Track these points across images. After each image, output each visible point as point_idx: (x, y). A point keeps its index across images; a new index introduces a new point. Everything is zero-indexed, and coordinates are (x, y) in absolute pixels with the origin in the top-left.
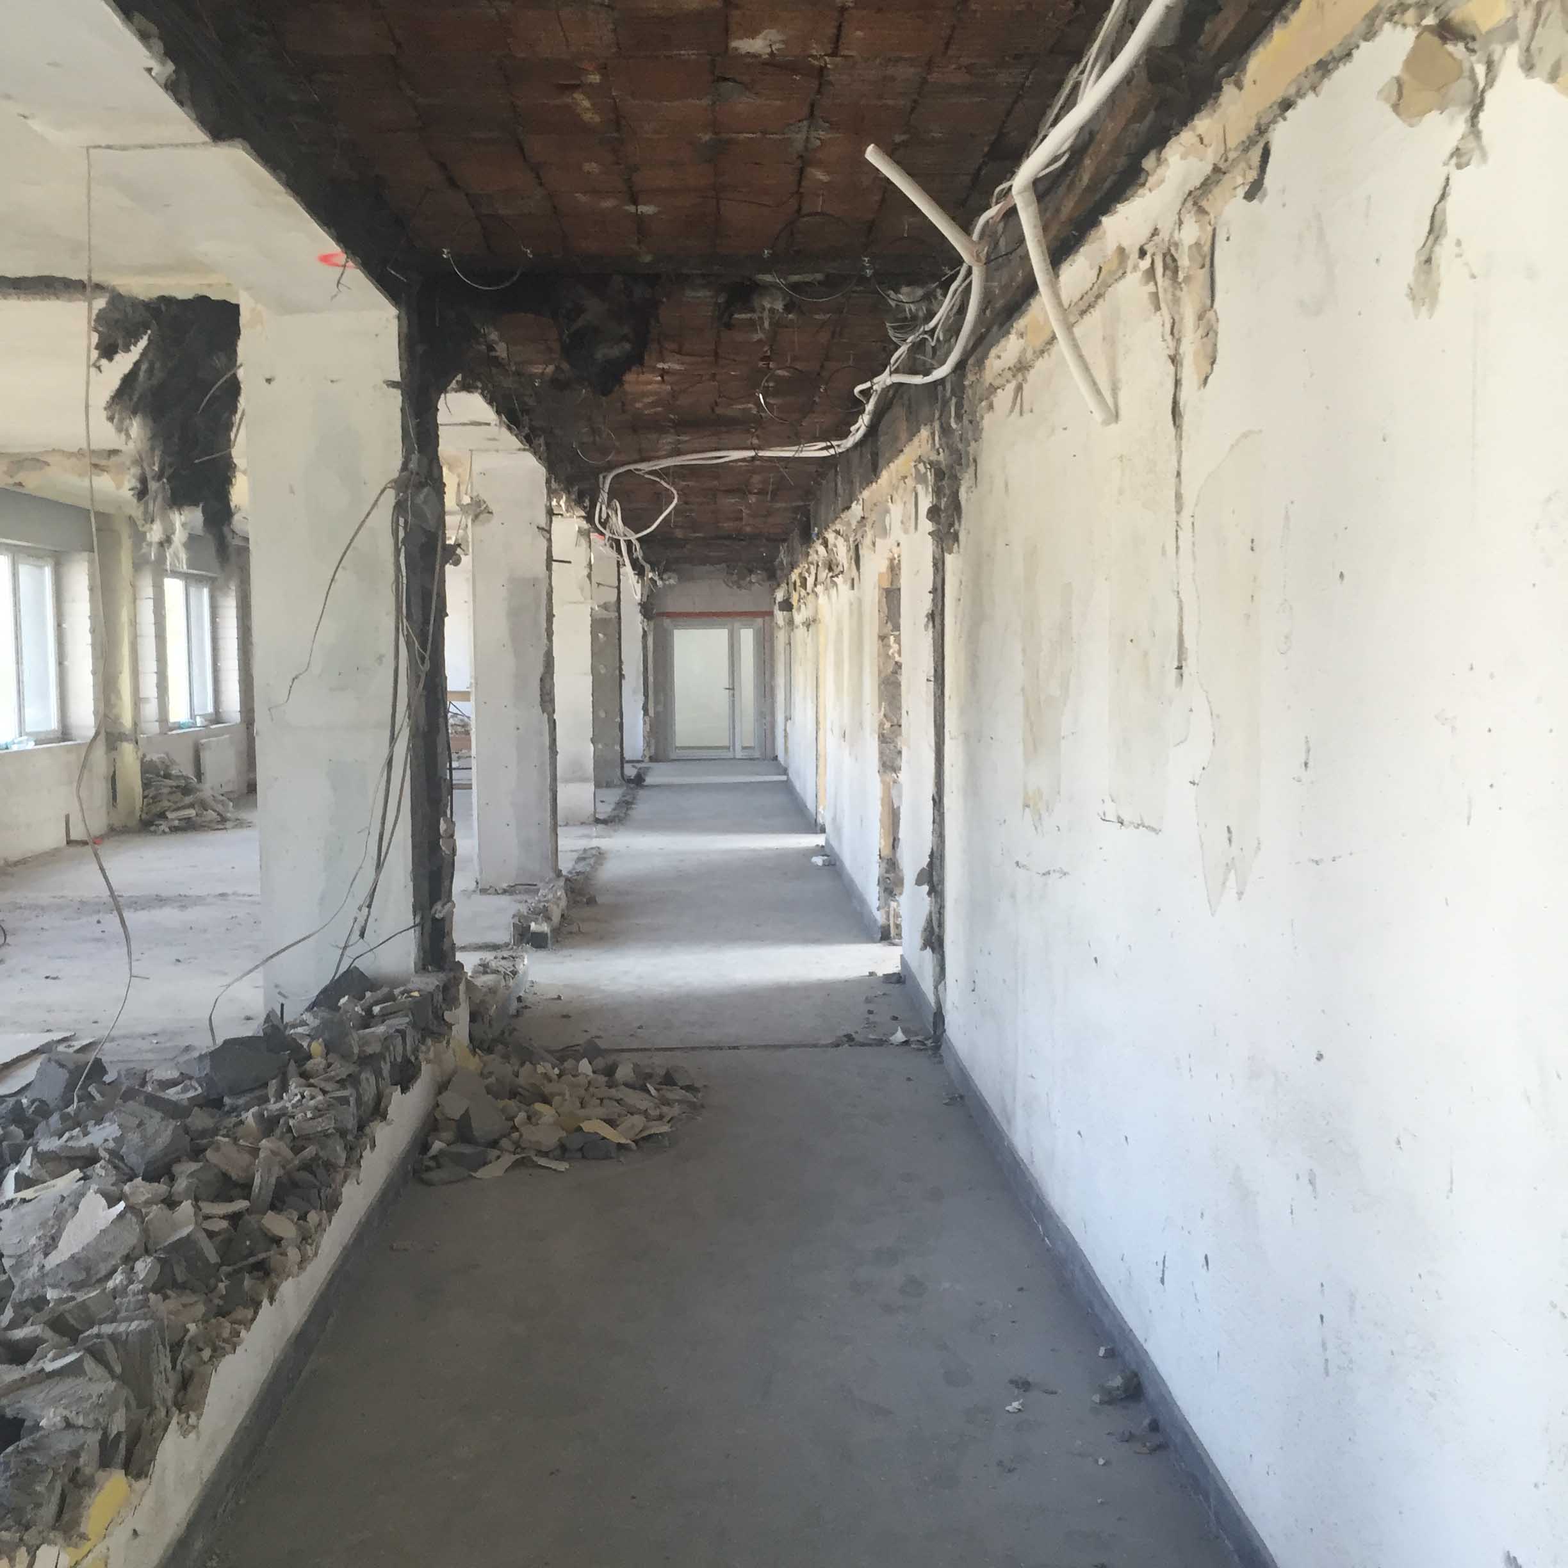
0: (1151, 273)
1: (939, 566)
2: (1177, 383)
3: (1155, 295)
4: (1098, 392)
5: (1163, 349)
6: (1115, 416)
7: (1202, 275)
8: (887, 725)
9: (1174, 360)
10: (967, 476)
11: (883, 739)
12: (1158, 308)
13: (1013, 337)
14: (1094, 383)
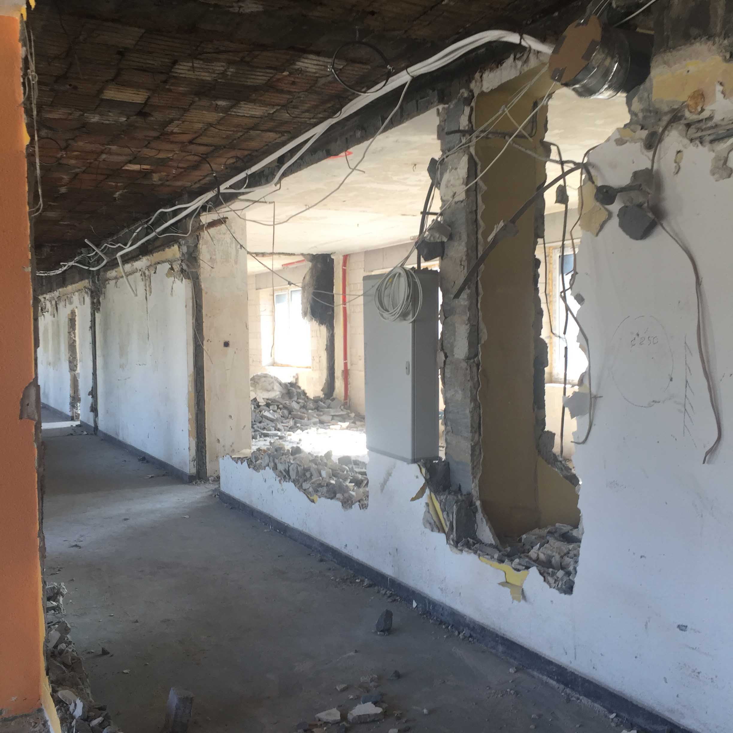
0: (141, 275)
1: (93, 315)
2: (146, 294)
3: (142, 279)
4: (133, 291)
5: (144, 288)
6: (136, 295)
7: (149, 279)
8: (71, 358)
9: (146, 290)
10: (102, 296)
11: (70, 362)
12: (143, 281)
13: (114, 271)
14: (133, 290)
